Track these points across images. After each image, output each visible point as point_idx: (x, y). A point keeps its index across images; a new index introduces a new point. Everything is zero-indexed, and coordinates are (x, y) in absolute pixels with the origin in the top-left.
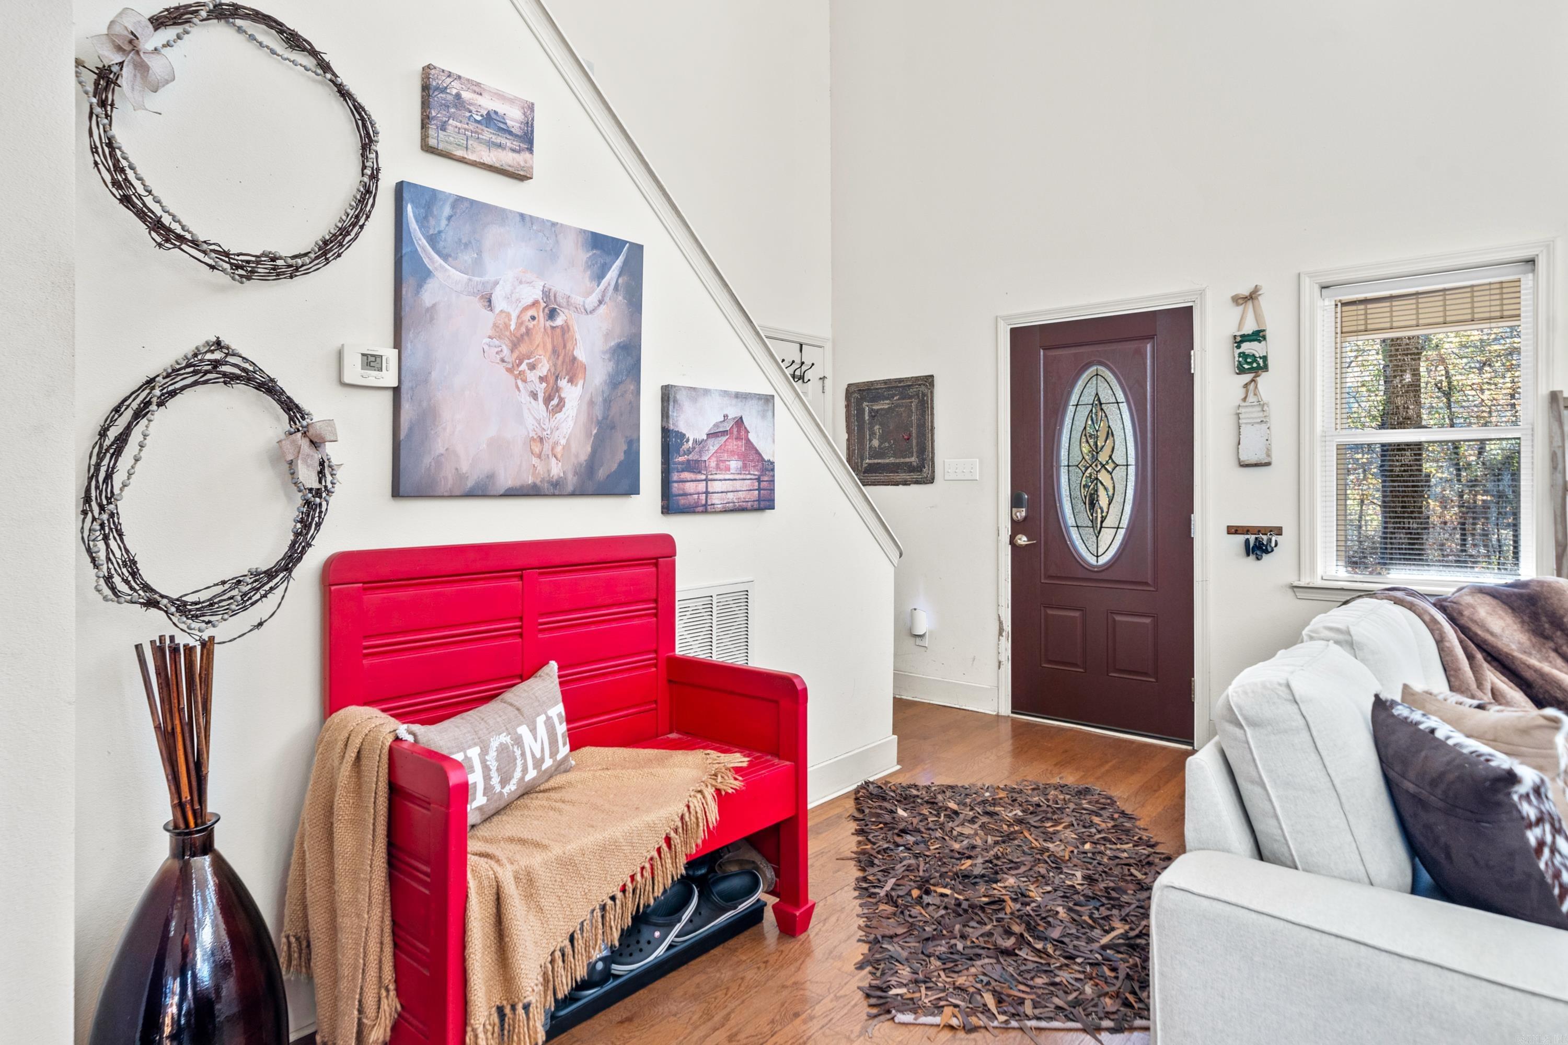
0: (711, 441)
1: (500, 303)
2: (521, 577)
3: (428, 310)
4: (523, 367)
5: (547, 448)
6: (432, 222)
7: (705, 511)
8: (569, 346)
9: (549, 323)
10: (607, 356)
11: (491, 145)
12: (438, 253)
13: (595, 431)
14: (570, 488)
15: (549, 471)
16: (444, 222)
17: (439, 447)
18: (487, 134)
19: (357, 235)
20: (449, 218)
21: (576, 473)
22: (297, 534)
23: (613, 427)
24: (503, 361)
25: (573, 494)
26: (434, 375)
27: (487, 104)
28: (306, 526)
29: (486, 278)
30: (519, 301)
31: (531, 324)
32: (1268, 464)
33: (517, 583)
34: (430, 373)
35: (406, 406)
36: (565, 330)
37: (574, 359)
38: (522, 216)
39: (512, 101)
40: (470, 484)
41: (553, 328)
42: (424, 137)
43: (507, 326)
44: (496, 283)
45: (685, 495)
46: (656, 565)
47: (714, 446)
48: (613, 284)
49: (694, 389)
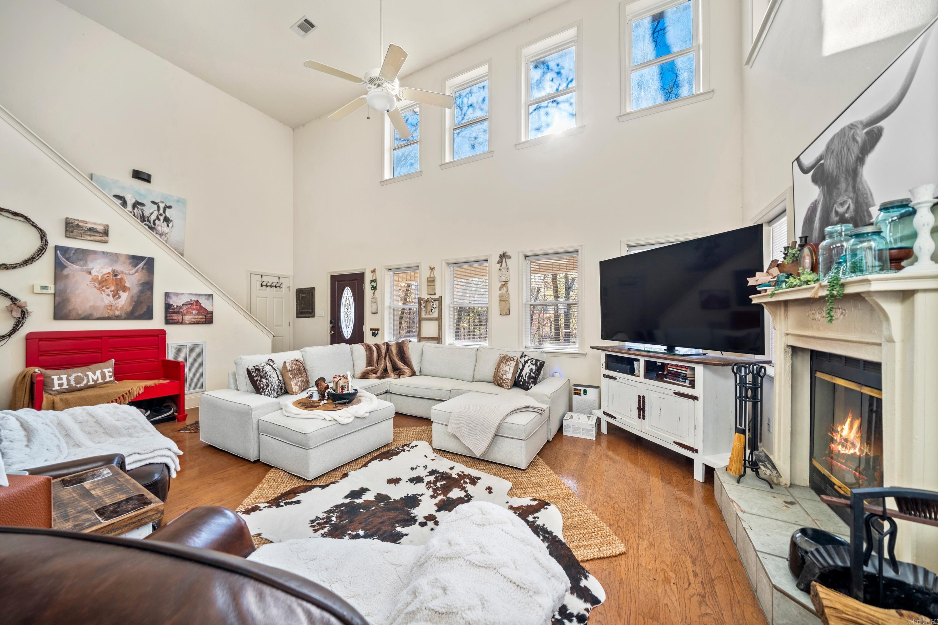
0: (184, 307)
1: (94, 273)
2: (102, 339)
3: (65, 275)
4: (104, 288)
5: (113, 308)
6: (67, 255)
7: (182, 323)
8: (123, 283)
9: (114, 278)
10: (139, 285)
11: (90, 235)
12: (70, 262)
13: (134, 304)
14: (123, 317)
15: (114, 314)
16: (71, 255)
17: (70, 307)
18: (89, 233)
19: (39, 258)
20: (74, 254)
21: (126, 314)
22: (14, 327)
23: (141, 302)
24: (95, 287)
25: (125, 319)
26: (68, 291)
27: (89, 226)
28: (17, 326)
29: (89, 267)
30: (102, 272)
31: (107, 278)
32: (377, 313)
33: (100, 340)
34: (66, 290)
35: (57, 298)
36: (121, 279)
37: (125, 286)
38: (103, 252)
39: (100, 225)
40: (82, 316)
41: (116, 279)
42: (66, 234)
43: (97, 279)
44: (93, 268)
45: (173, 319)
46: (158, 337)
47: (185, 308)
48: (141, 267)
49: (177, 293)
